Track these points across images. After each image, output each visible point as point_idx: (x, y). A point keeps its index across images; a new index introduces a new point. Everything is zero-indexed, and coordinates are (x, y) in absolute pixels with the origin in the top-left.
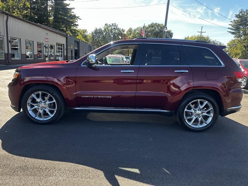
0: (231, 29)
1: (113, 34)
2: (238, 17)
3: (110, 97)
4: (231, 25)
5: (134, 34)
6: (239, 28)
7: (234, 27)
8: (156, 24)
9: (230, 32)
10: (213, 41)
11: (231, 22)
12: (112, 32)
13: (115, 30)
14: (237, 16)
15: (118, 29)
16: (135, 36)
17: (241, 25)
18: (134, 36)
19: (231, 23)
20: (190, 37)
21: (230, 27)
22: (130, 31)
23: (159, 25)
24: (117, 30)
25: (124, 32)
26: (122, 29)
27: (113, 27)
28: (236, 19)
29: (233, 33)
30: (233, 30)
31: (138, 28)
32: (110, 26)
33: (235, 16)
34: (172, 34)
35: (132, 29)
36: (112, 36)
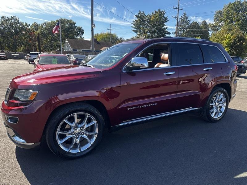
0: (134, 28)
1: (14, 29)
2: (138, 18)
3: (156, 104)
4: (133, 24)
5: (42, 29)
6: (140, 27)
7: (136, 26)
8: (65, 19)
9: (133, 30)
10: (120, 38)
11: (133, 21)
12: (12, 26)
13: (17, 24)
14: (137, 16)
15: (21, 24)
16: (43, 31)
17: (141, 24)
18: (41, 32)
19: (133, 23)
20: (99, 34)
21: (133, 26)
22: (35, 26)
23: (68, 20)
24: (19, 24)
25: (28, 26)
26: (26, 24)
27: (13, 21)
28: (137, 19)
29: (135, 31)
30: (135, 28)
31: (45, 23)
32: (9, 19)
33: (136, 16)
34: (83, 31)
35: (37, 24)
36: (13, 31)
